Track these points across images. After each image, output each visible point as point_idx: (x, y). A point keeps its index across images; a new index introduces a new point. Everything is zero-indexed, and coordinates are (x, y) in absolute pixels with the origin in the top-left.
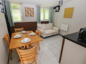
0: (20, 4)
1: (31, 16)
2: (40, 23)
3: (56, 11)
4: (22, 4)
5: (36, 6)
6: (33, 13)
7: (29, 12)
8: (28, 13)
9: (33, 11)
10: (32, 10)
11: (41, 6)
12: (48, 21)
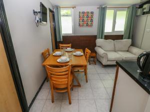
0: (73, 8)
1: (87, 25)
2: (102, 38)
3: (144, 13)
4: (75, 7)
5: (98, 8)
6: (92, 21)
7: (85, 19)
8: (83, 21)
9: (92, 16)
10: (90, 15)
11: (108, 7)
12: (123, 34)
